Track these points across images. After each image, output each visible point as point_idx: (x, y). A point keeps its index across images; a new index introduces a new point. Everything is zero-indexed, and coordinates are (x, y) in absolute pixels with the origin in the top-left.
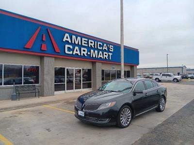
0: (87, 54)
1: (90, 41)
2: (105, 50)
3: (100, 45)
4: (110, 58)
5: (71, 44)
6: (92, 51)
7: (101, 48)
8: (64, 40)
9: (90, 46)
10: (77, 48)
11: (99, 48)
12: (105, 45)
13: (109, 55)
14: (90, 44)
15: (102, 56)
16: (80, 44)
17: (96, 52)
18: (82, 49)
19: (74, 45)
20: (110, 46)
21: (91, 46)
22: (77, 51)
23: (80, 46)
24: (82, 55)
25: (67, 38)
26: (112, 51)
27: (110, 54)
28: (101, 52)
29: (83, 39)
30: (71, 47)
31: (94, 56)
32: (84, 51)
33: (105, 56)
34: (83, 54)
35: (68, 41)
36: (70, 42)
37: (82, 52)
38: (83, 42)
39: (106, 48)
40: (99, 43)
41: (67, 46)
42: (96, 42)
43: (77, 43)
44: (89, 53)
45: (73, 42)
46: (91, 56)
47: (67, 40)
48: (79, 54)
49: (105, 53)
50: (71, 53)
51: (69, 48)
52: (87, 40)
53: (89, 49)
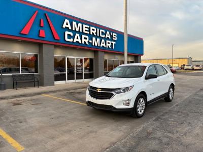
0: (89, 42)
1: (92, 28)
2: (108, 38)
3: (102, 32)
4: (113, 48)
5: (72, 31)
6: (94, 39)
7: (104, 36)
8: (64, 27)
9: (91, 33)
10: (77, 35)
11: (101, 36)
12: (108, 33)
13: (112, 44)
14: (92, 31)
15: (104, 45)
16: (81, 31)
17: (98, 40)
18: (83, 36)
19: (75, 32)
20: (114, 34)
21: (93, 33)
22: (77, 38)
23: (81, 33)
24: (83, 43)
25: (67, 24)
26: (116, 39)
27: (114, 43)
28: (103, 41)
29: (84, 26)
30: (71, 34)
31: (96, 45)
32: (86, 38)
33: (107, 44)
34: (85, 42)
35: (68, 28)
36: (70, 28)
37: (83, 40)
38: (84, 29)
39: (109, 36)
40: (101, 31)
41: (67, 33)
42: (98, 30)
43: (77, 30)
44: (91, 41)
45: (74, 29)
46: (93, 45)
47: (67, 26)
48: (80, 42)
49: (107, 41)
50: (71, 40)
51: (69, 35)
52: (88, 27)
53: (91, 36)
